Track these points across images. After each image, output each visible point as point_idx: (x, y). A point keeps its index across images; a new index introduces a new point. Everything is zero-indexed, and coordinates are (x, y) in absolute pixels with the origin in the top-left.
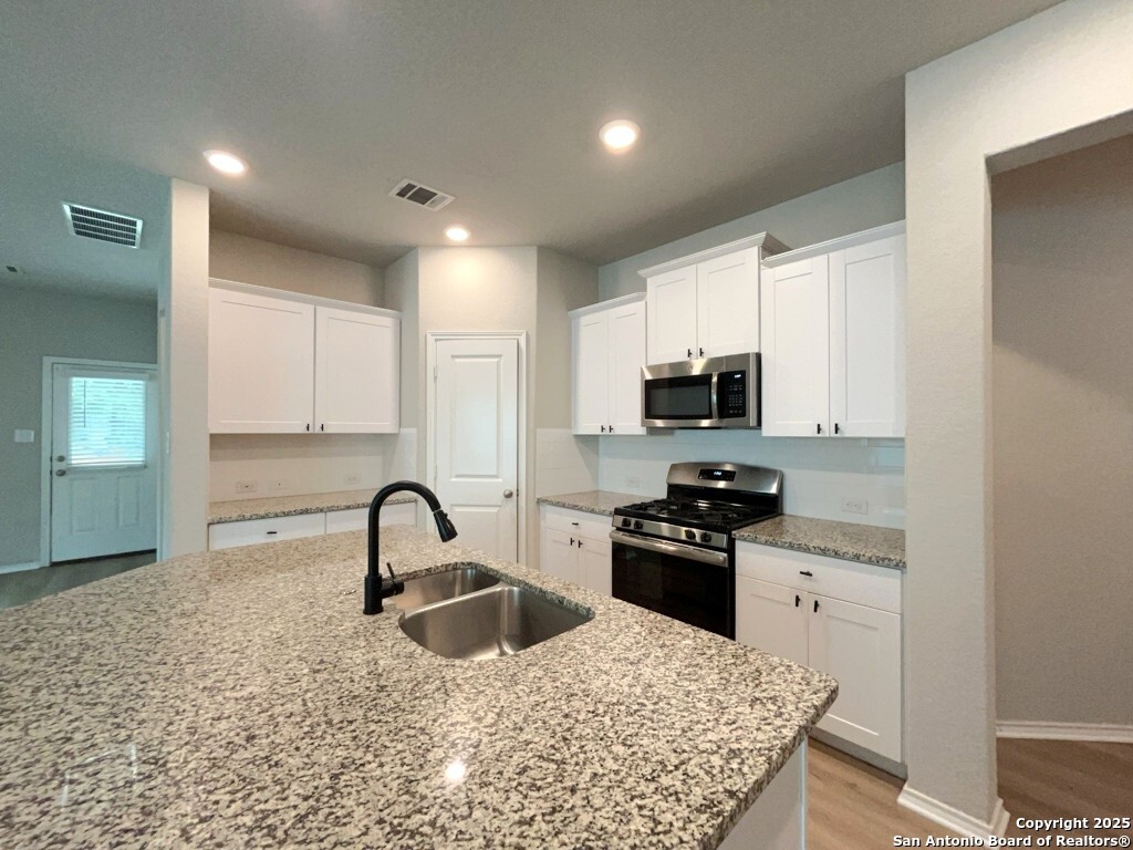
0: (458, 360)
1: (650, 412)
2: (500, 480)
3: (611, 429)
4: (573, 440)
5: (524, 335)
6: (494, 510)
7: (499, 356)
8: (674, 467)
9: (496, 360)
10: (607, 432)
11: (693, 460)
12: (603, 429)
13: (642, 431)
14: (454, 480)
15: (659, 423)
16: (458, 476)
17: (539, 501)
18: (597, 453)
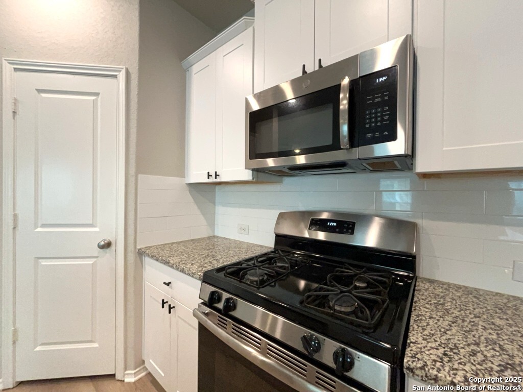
0: (44, 95)
1: (255, 151)
2: (97, 229)
3: (216, 175)
4: (187, 188)
5: (124, 71)
6: (90, 262)
7: (97, 94)
8: (281, 216)
9: (94, 98)
10: (212, 180)
11: (302, 208)
12: (209, 176)
13: (247, 175)
14: (39, 229)
15: (270, 162)
16: (43, 226)
17: (141, 253)
18: (214, 203)
